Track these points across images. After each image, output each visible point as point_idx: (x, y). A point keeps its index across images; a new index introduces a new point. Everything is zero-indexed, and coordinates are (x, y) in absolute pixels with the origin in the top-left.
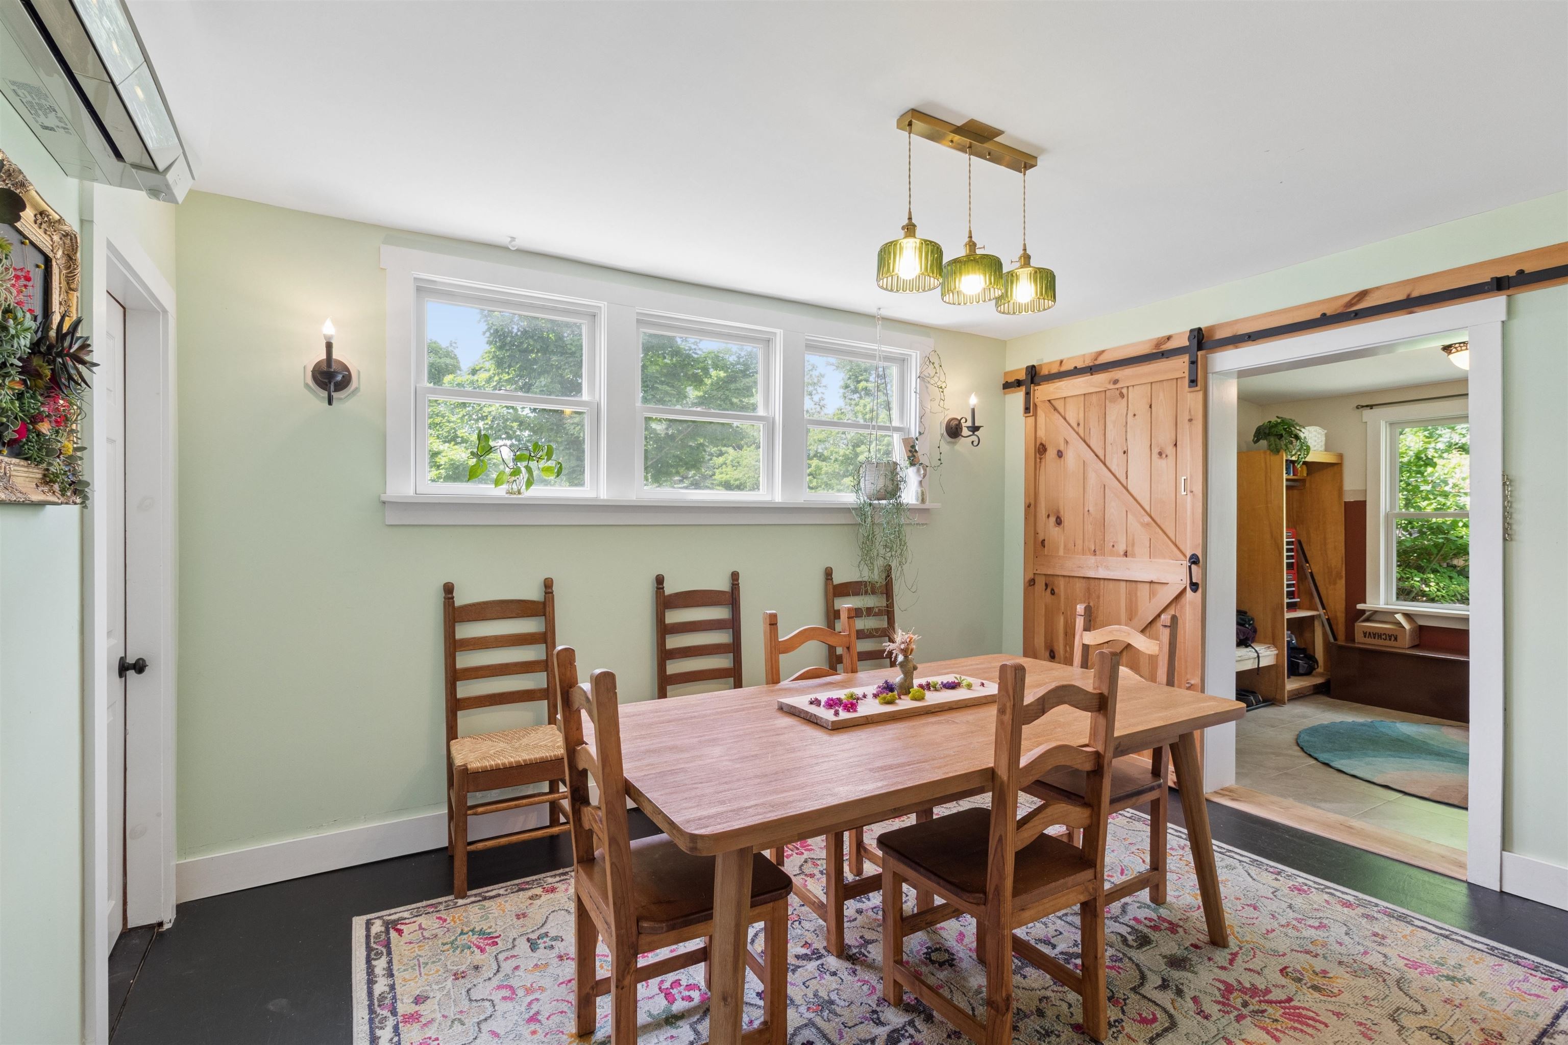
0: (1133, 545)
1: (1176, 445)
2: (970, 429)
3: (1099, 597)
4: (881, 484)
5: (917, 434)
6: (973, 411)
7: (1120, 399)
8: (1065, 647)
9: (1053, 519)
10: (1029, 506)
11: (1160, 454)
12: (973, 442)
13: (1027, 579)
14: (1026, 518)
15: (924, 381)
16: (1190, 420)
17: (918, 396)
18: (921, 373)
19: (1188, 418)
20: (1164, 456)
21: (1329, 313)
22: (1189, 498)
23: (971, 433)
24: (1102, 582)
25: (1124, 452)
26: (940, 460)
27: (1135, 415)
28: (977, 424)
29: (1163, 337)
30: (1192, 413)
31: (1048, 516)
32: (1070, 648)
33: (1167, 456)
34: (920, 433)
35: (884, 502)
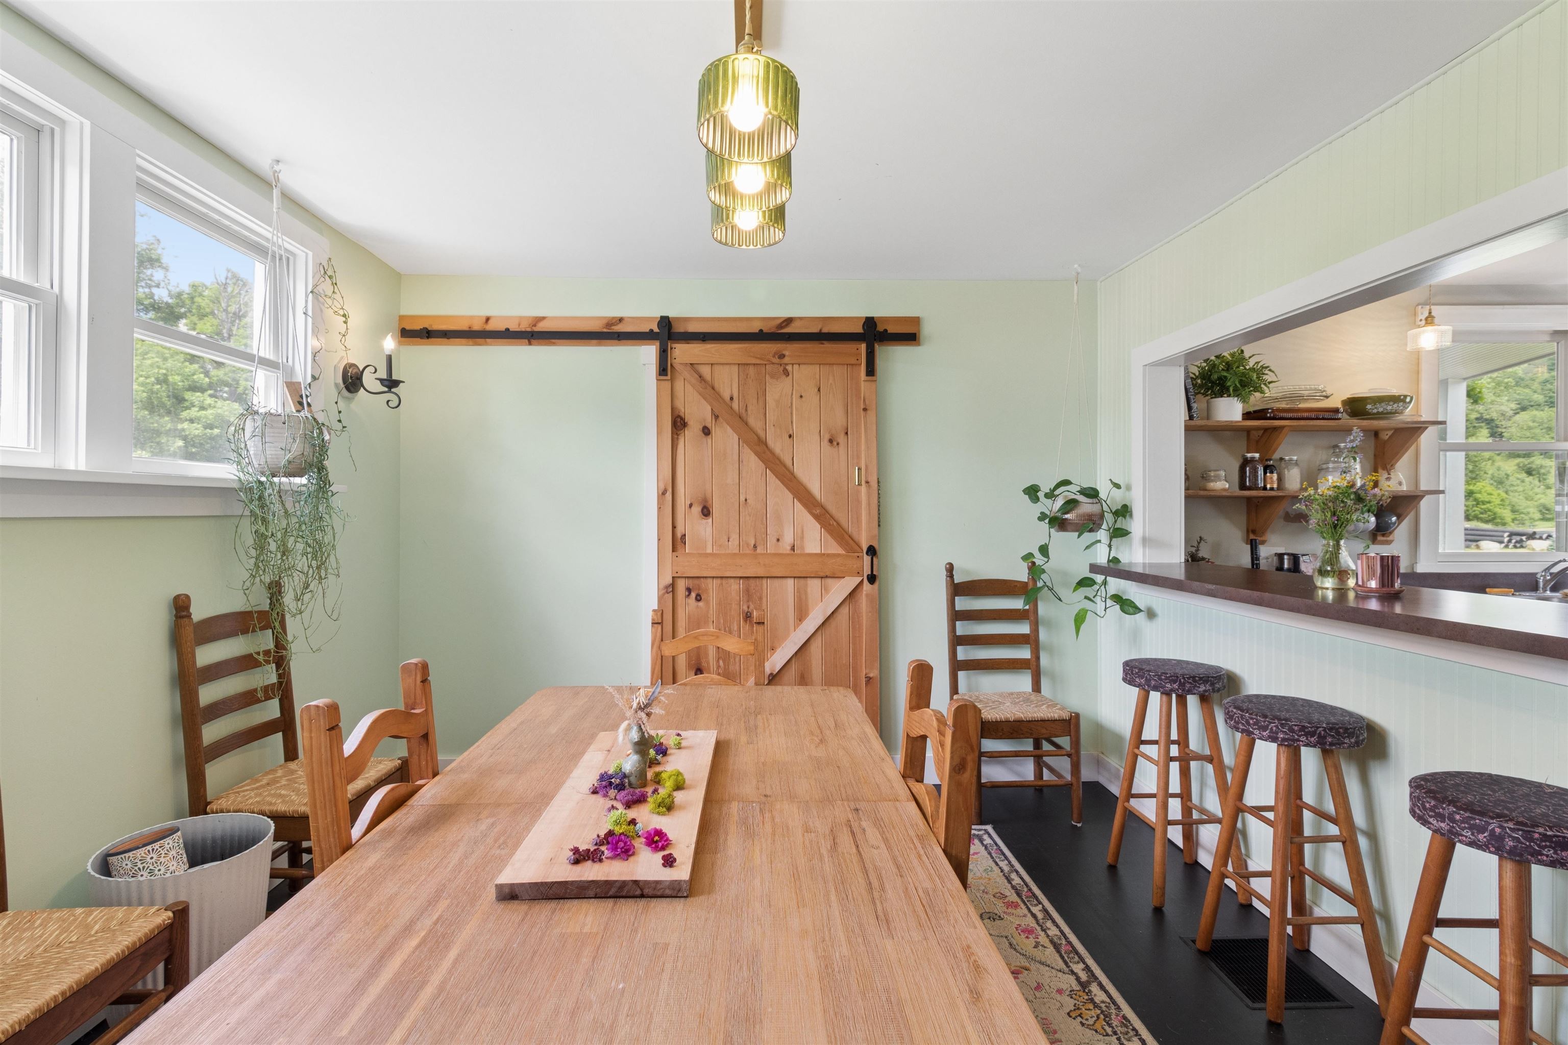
0: (802, 538)
1: (847, 433)
2: (386, 383)
3: (761, 599)
4: (296, 448)
5: (309, 380)
6: (389, 359)
7: (784, 376)
8: (718, 661)
9: (697, 509)
10: (664, 493)
11: (831, 441)
12: (388, 402)
13: (662, 586)
14: (659, 508)
15: (318, 300)
16: (865, 410)
17: (310, 320)
18: (315, 286)
19: (862, 407)
20: (835, 443)
21: (765, 330)
22: (863, 488)
23: (386, 389)
24: (764, 581)
25: (790, 436)
26: (340, 421)
27: (801, 397)
28: (394, 377)
29: (614, 318)
30: (867, 402)
31: (691, 506)
32: (724, 663)
33: (838, 444)
34: (314, 378)
35: (297, 480)
